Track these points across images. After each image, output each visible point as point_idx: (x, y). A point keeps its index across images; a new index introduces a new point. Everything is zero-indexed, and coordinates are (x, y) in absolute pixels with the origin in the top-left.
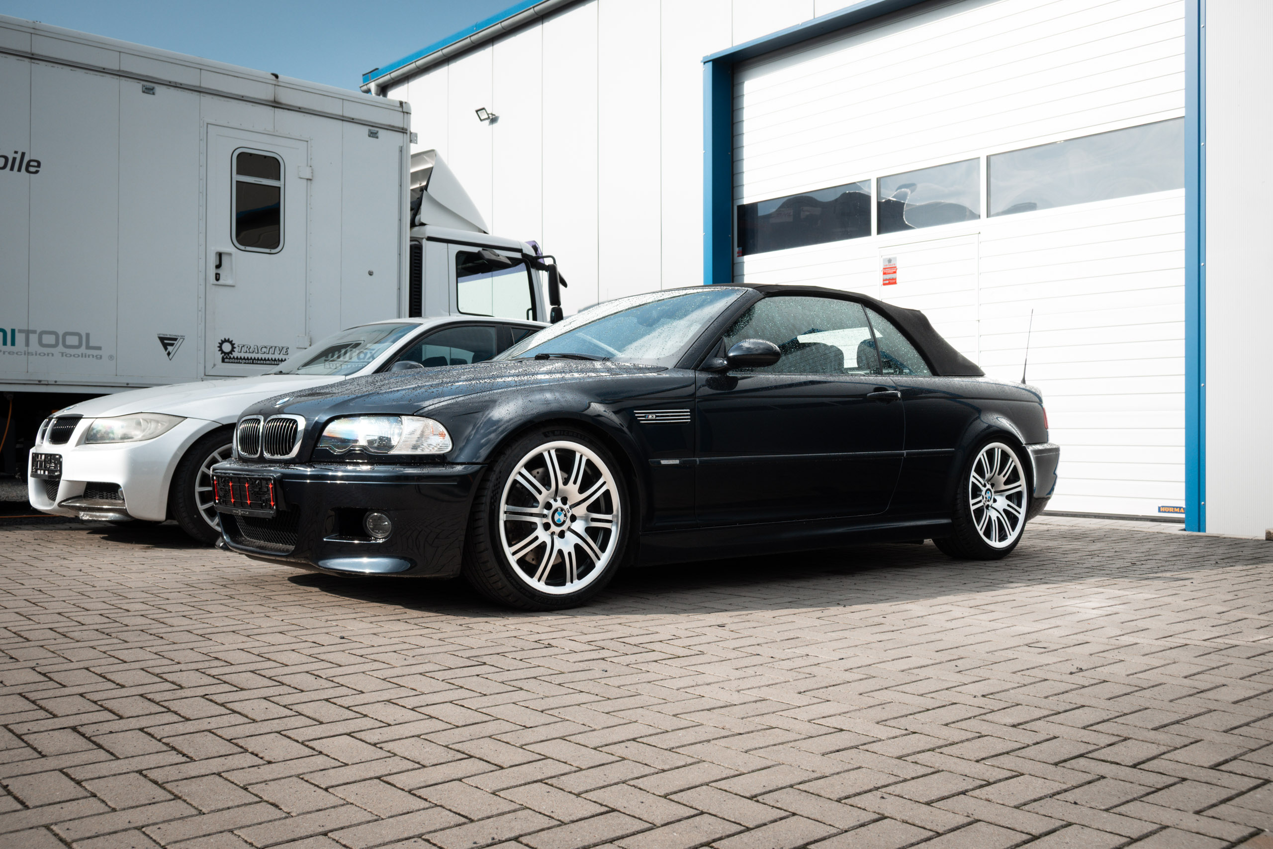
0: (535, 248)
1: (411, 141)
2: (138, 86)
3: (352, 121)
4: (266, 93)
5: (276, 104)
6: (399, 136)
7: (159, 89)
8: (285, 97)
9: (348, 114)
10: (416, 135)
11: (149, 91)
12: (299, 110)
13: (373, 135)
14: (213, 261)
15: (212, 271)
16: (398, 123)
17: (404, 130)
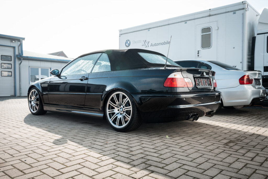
1: (246, 11)
2: (184, 23)
3: (228, 12)
4: (208, 14)
5: (210, 16)
7: (188, 22)
8: (212, 13)
10: (248, 9)
11: (186, 23)
12: (215, 15)
13: (234, 13)
14: (197, 52)
15: (197, 55)
16: (242, 7)
17: (243, 9)
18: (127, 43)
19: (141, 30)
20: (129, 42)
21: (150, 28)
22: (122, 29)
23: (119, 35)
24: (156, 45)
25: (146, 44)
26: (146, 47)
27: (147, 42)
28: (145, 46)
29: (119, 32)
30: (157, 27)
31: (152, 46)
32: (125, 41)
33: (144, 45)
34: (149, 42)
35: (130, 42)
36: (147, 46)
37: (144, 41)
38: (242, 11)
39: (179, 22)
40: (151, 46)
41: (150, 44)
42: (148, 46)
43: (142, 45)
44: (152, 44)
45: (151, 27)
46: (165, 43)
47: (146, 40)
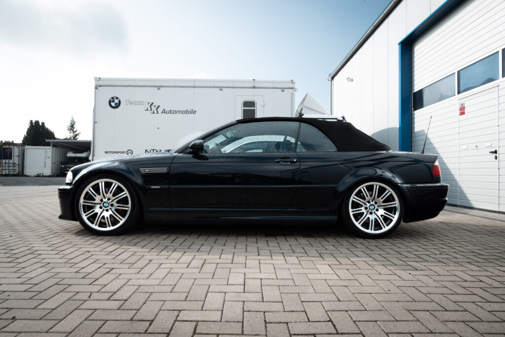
0: (344, 118)
1: (295, 91)
2: (218, 89)
3: (276, 88)
4: (252, 85)
5: (254, 87)
6: (291, 90)
7: (223, 89)
8: (256, 85)
9: (275, 86)
10: (297, 89)
11: (221, 90)
12: (261, 88)
13: (283, 91)
16: (291, 86)
17: (292, 88)
18: (113, 101)
19: (144, 86)
20: (116, 101)
21: (161, 87)
22: (101, 77)
23: (94, 87)
24: (172, 112)
25: (154, 109)
26: (154, 113)
27: (155, 106)
28: (152, 112)
29: (94, 81)
30: (175, 87)
31: (165, 113)
32: (109, 98)
33: (149, 109)
34: (159, 106)
35: (120, 102)
36: (156, 112)
37: (149, 103)
38: (291, 91)
39: (210, 87)
40: (162, 112)
41: (160, 110)
42: (158, 113)
43: (146, 109)
44: (164, 110)
45: (164, 85)
46: (188, 112)
47: (153, 103)
